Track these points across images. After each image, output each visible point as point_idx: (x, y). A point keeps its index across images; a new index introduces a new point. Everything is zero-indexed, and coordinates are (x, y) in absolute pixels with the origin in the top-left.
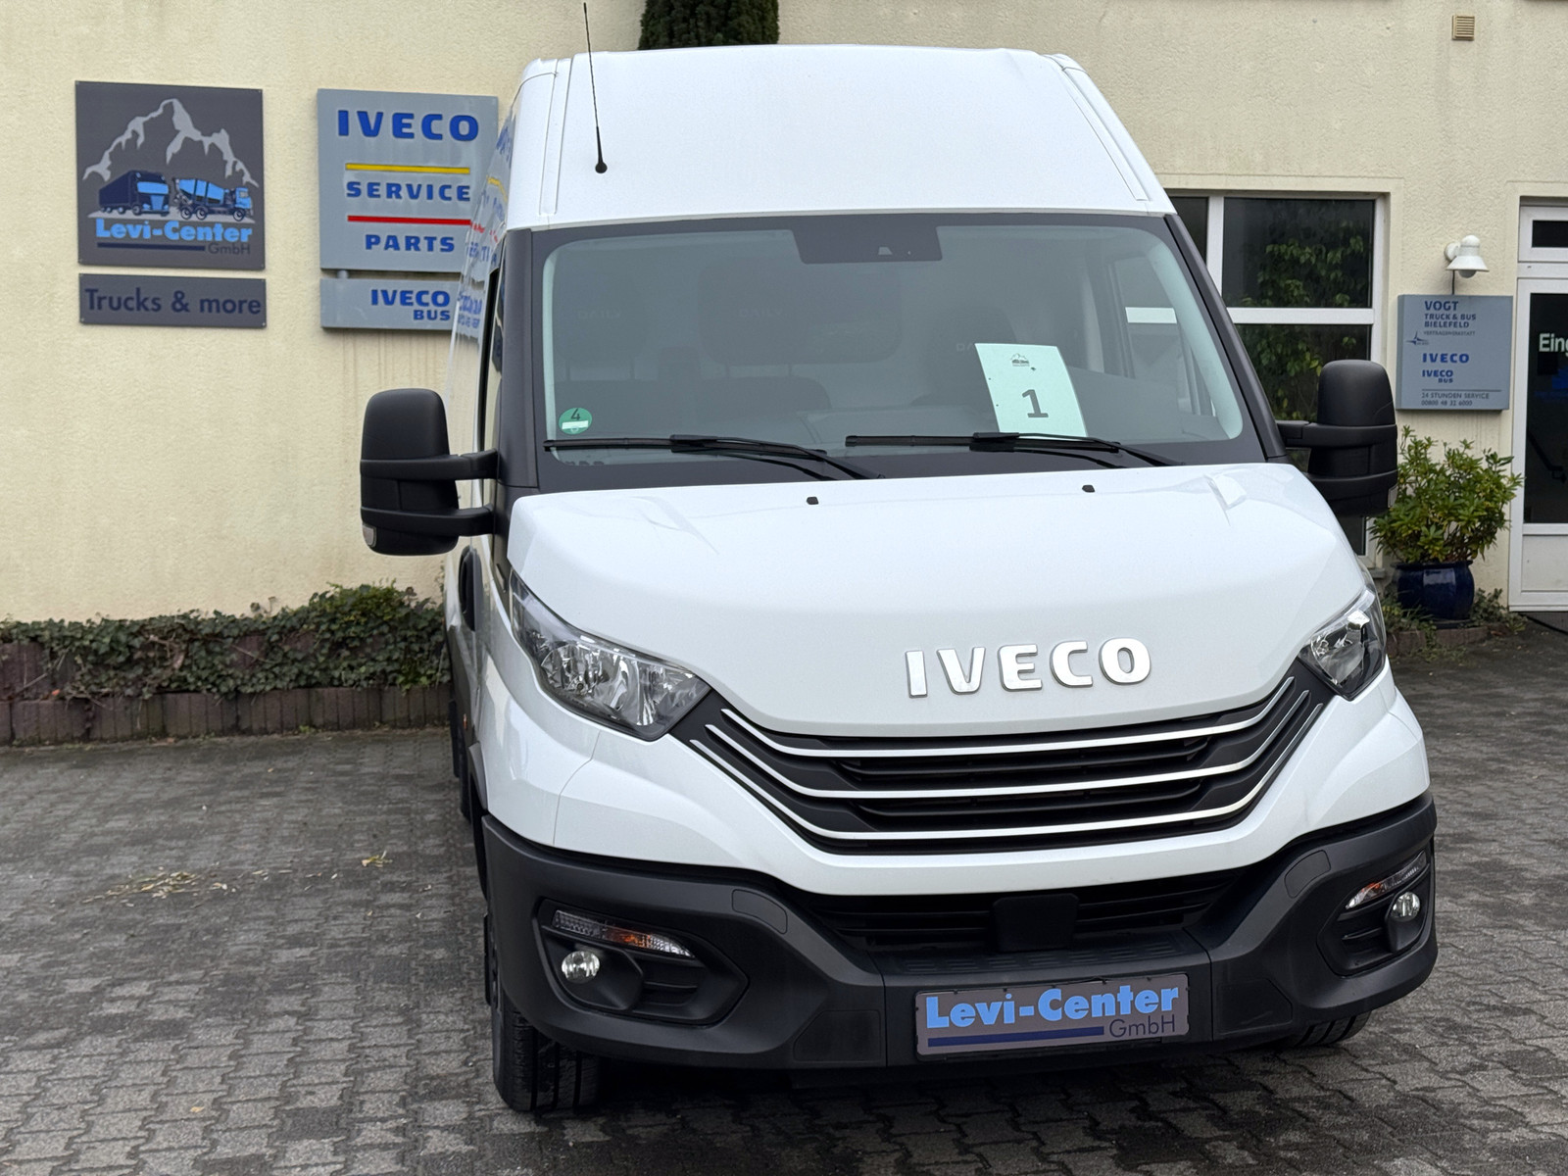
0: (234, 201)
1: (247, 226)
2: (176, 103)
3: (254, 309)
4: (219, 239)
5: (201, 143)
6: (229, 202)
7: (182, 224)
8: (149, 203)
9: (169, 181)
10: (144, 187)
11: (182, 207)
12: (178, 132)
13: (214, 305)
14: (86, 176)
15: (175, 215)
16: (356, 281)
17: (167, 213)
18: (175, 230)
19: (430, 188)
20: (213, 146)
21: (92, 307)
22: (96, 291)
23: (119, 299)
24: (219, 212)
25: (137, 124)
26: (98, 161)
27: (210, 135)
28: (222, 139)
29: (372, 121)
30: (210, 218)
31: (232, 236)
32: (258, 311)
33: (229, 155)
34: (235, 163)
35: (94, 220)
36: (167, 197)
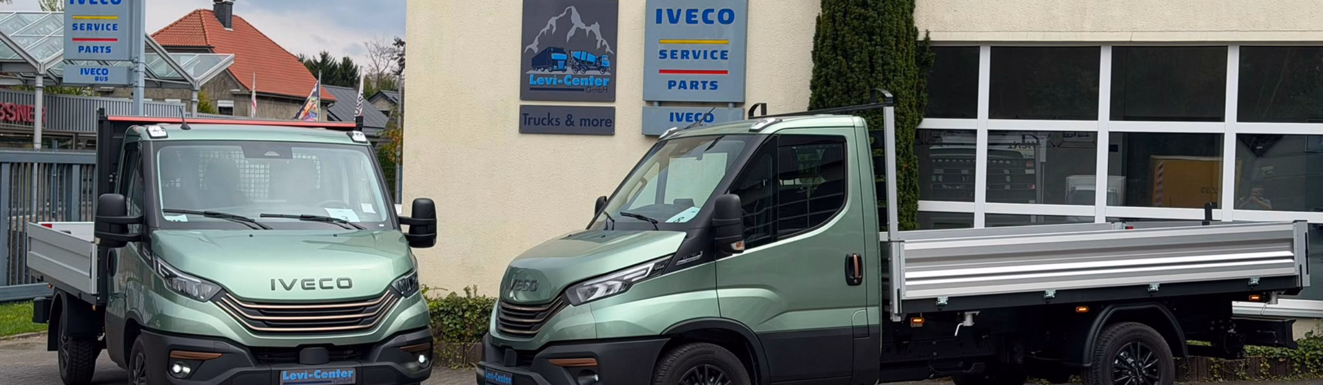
0: (601, 63)
1: (607, 76)
2: (573, 9)
3: (608, 124)
4: (591, 84)
5: (585, 30)
6: (598, 64)
7: (573, 76)
8: (557, 65)
9: (567, 53)
10: (554, 56)
11: (573, 67)
12: (573, 24)
13: (587, 122)
14: (526, 51)
15: (570, 71)
16: (663, 107)
17: (566, 70)
18: (569, 80)
19: (705, 52)
20: (591, 31)
21: (525, 124)
22: (528, 114)
23: (539, 119)
24: (592, 69)
25: (553, 21)
26: (532, 43)
27: (590, 26)
28: (595, 28)
29: (675, 14)
30: (588, 73)
31: (598, 82)
32: (610, 126)
33: (599, 37)
34: (602, 41)
35: (529, 75)
36: (566, 61)
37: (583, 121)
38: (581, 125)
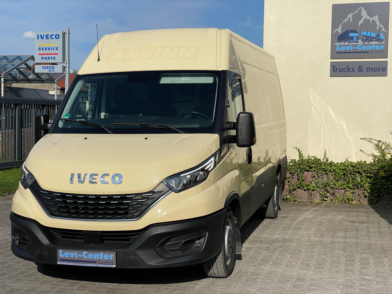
0: (379, 37)
1: (383, 44)
2: (362, 8)
4: (373, 49)
5: (369, 20)
6: (377, 38)
8: (353, 39)
9: (359, 33)
10: (351, 35)
12: (362, 17)
13: (371, 69)
14: (334, 32)
15: (360, 42)
17: (358, 42)
18: (360, 47)
20: (373, 20)
21: (334, 72)
23: (342, 69)
24: (374, 41)
25: (350, 16)
26: (338, 28)
27: (372, 17)
28: (376, 18)
30: (371, 43)
31: (378, 48)
32: (385, 71)
33: (378, 23)
34: (380, 25)
35: (336, 45)
36: (358, 37)
37: (368, 69)
38: (367, 71)
